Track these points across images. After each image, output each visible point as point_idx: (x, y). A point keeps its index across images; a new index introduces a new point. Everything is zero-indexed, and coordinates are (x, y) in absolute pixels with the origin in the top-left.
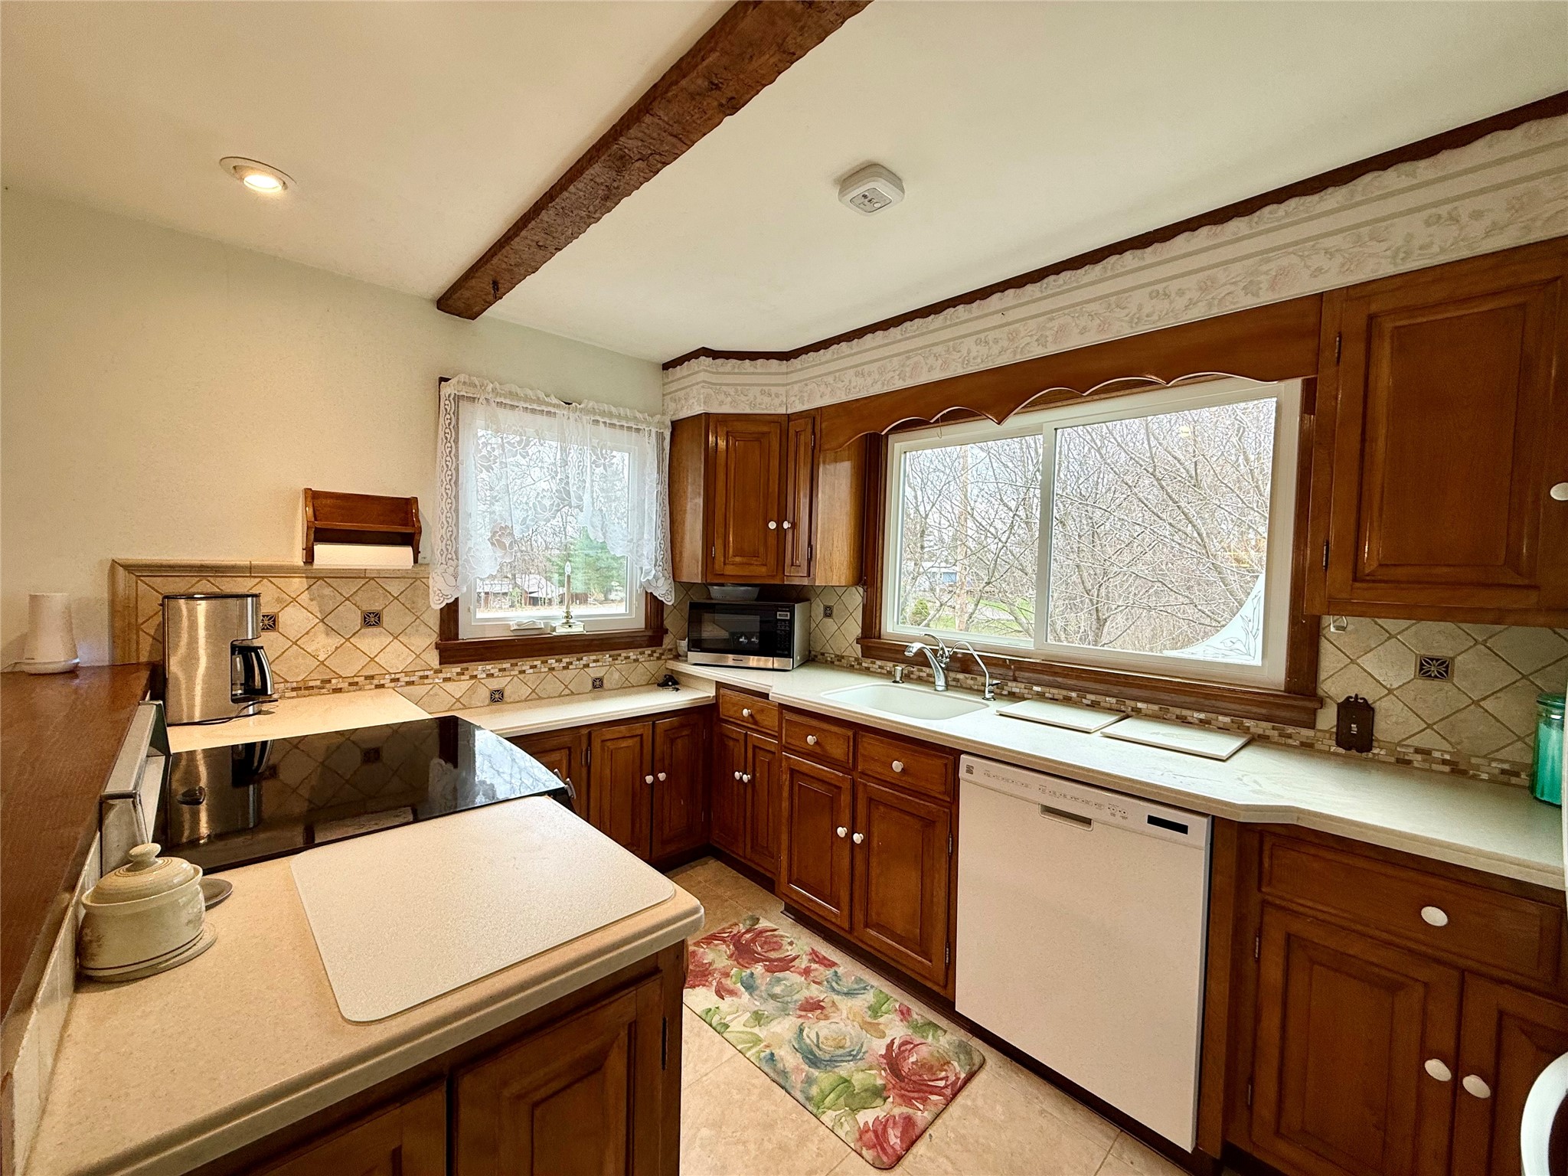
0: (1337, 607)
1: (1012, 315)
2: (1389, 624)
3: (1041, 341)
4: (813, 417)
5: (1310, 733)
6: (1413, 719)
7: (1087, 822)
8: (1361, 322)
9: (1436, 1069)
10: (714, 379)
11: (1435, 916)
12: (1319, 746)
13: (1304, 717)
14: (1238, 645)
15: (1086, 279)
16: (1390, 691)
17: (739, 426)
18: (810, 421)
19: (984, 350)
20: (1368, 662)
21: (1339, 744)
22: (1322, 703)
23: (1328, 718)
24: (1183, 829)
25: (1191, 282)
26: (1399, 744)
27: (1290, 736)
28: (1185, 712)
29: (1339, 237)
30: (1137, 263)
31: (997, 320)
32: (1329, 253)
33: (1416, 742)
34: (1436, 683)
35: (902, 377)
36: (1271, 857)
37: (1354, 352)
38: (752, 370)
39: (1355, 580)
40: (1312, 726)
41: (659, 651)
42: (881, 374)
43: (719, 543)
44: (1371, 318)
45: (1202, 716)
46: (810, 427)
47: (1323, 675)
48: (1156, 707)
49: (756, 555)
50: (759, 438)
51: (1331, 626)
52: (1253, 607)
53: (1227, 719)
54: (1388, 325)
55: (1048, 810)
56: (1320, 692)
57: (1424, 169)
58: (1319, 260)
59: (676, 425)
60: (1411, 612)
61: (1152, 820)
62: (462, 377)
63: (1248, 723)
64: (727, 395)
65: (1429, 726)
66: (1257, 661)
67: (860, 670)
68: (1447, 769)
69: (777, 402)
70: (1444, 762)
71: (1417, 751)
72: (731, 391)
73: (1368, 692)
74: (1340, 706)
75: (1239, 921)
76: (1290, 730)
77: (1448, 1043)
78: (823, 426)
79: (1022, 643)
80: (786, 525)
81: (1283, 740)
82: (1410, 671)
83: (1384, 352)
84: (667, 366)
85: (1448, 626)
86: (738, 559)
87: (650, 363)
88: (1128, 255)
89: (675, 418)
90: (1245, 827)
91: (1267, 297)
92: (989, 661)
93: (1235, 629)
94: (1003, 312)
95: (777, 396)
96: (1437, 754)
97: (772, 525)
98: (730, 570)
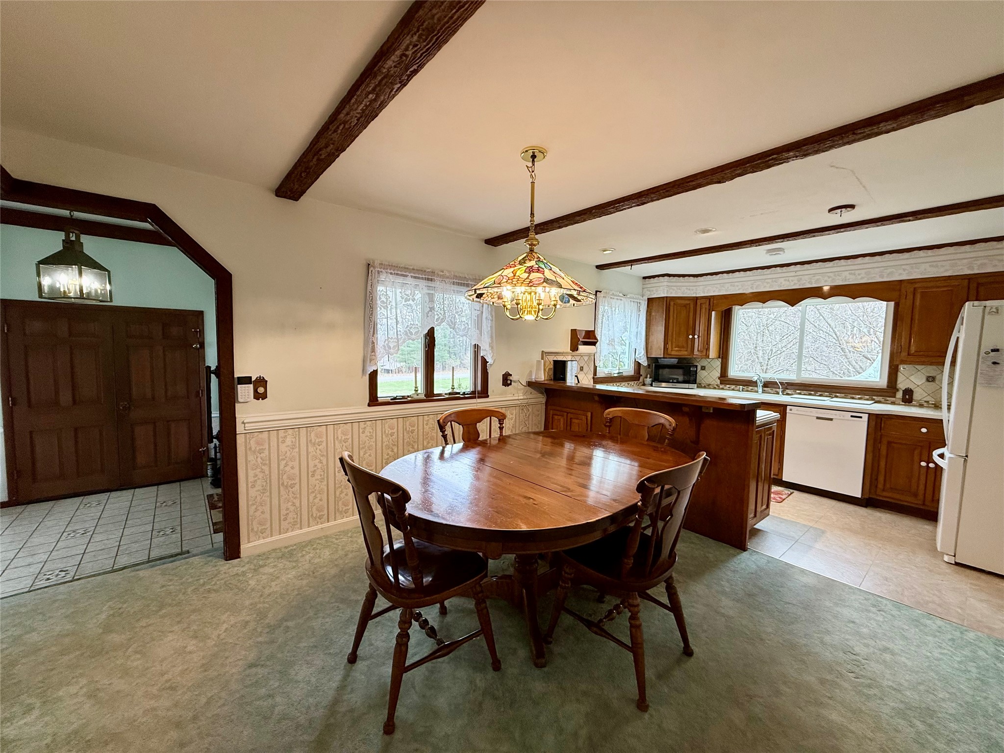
0: (903, 362)
1: (798, 273)
2: (918, 367)
3: (810, 282)
4: (709, 298)
5: (894, 399)
6: (924, 393)
7: (831, 419)
8: (912, 289)
9: (923, 464)
10: (669, 284)
11: (924, 430)
12: (896, 403)
13: (892, 394)
14: (872, 375)
15: (827, 266)
16: (918, 386)
17: (679, 301)
18: (708, 300)
19: (788, 283)
20: (912, 378)
21: (903, 402)
22: (898, 390)
23: (899, 395)
24: (861, 417)
25: (863, 271)
26: (920, 400)
27: (887, 400)
28: (854, 396)
29: (907, 266)
30: (844, 264)
31: (793, 274)
32: (904, 270)
33: (925, 399)
34: (931, 383)
35: (752, 288)
36: (884, 423)
37: (910, 297)
38: (683, 281)
39: (908, 355)
40: (894, 397)
41: (638, 382)
42: (742, 286)
43: (670, 343)
44: (915, 288)
45: (860, 396)
46: (708, 302)
47: (898, 382)
48: (843, 395)
49: (683, 347)
50: (685, 306)
51: (901, 368)
52: (877, 364)
53: (868, 397)
54: (919, 291)
55: (818, 418)
56: (897, 387)
57: (930, 252)
58: (901, 271)
59: (650, 300)
60: (923, 363)
61: (852, 416)
62: (605, 291)
63: (874, 397)
64: (674, 290)
65: (929, 395)
66: (878, 380)
67: (719, 389)
68: (933, 406)
69: (692, 292)
70: (933, 404)
71: (925, 402)
72: (675, 288)
73: (912, 387)
74: (903, 391)
75: (875, 440)
76: (888, 399)
77: (926, 459)
78: (715, 302)
79: (792, 377)
80: (696, 337)
81: (885, 402)
82: (924, 380)
83: (918, 296)
84: (645, 278)
85: (934, 367)
86: (676, 349)
87: (639, 277)
88: (842, 261)
89: (649, 297)
90: (877, 415)
91: (886, 279)
92: (782, 383)
93: (870, 370)
94: (796, 272)
95: (692, 290)
96: (930, 402)
97: (691, 337)
98: (673, 353)
